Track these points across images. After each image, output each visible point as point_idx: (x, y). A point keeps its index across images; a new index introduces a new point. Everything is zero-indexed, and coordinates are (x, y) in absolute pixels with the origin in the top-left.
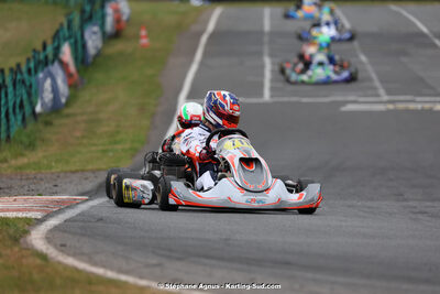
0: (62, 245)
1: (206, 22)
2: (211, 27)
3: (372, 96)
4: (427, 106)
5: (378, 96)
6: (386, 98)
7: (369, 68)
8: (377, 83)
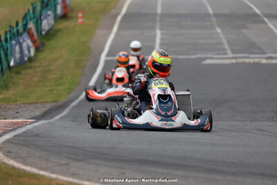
0: (8, 152)
1: (121, 9)
2: (124, 11)
3: (223, 54)
4: (257, 60)
5: (226, 54)
6: (231, 55)
7: (222, 36)
8: (226, 46)
